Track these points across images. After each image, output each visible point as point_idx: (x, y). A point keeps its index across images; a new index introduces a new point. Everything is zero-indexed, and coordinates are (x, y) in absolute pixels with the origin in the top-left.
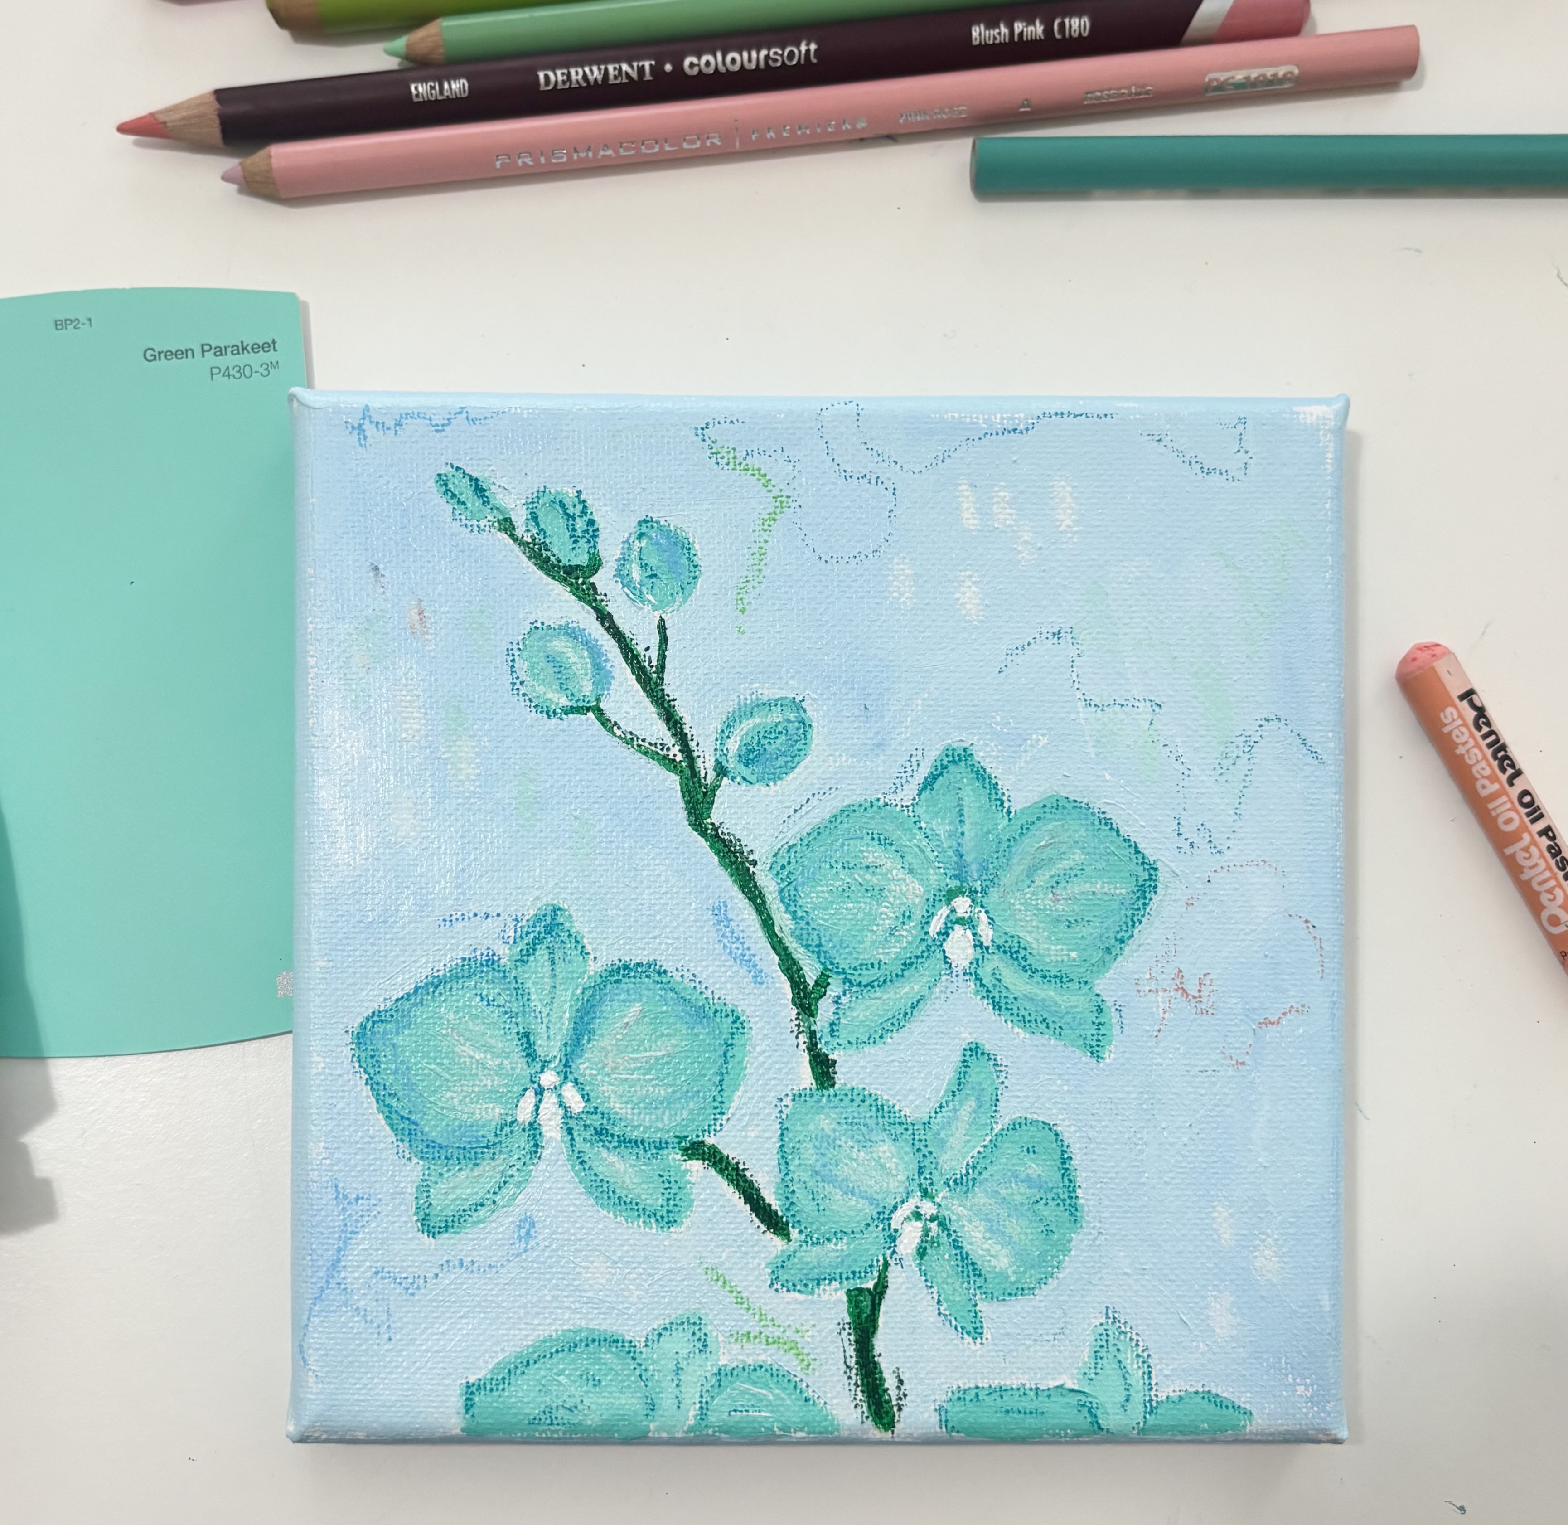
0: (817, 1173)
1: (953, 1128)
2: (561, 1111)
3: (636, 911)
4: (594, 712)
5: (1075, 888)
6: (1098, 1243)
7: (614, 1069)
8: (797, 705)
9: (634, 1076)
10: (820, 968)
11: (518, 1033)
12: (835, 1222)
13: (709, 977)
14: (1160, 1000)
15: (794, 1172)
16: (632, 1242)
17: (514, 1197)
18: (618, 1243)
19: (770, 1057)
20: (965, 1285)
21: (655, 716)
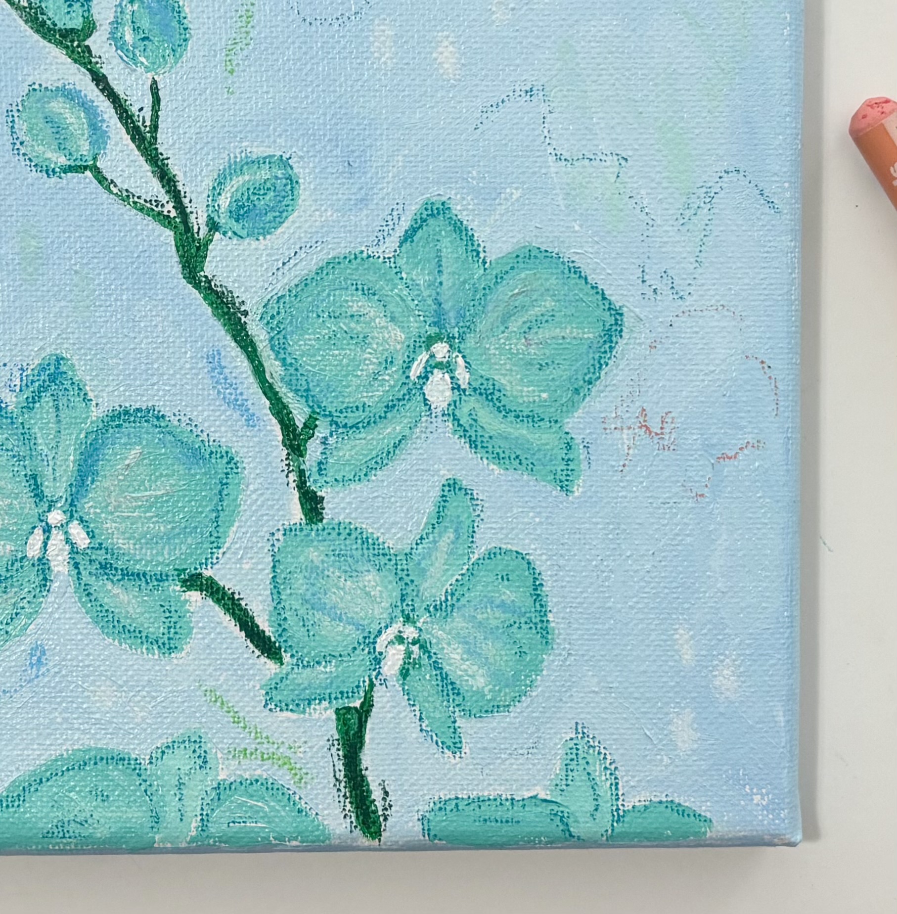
0: (306, 601)
1: (433, 558)
2: (68, 547)
3: (135, 359)
4: (91, 171)
5: (544, 333)
6: (568, 663)
7: (116, 508)
8: (284, 163)
9: (135, 514)
10: (307, 410)
11: (26, 475)
12: (325, 647)
13: (204, 420)
14: (625, 436)
15: (285, 601)
16: (136, 667)
17: (25, 627)
18: (123, 668)
19: (262, 494)
20: (445, 703)
21: (150, 174)
